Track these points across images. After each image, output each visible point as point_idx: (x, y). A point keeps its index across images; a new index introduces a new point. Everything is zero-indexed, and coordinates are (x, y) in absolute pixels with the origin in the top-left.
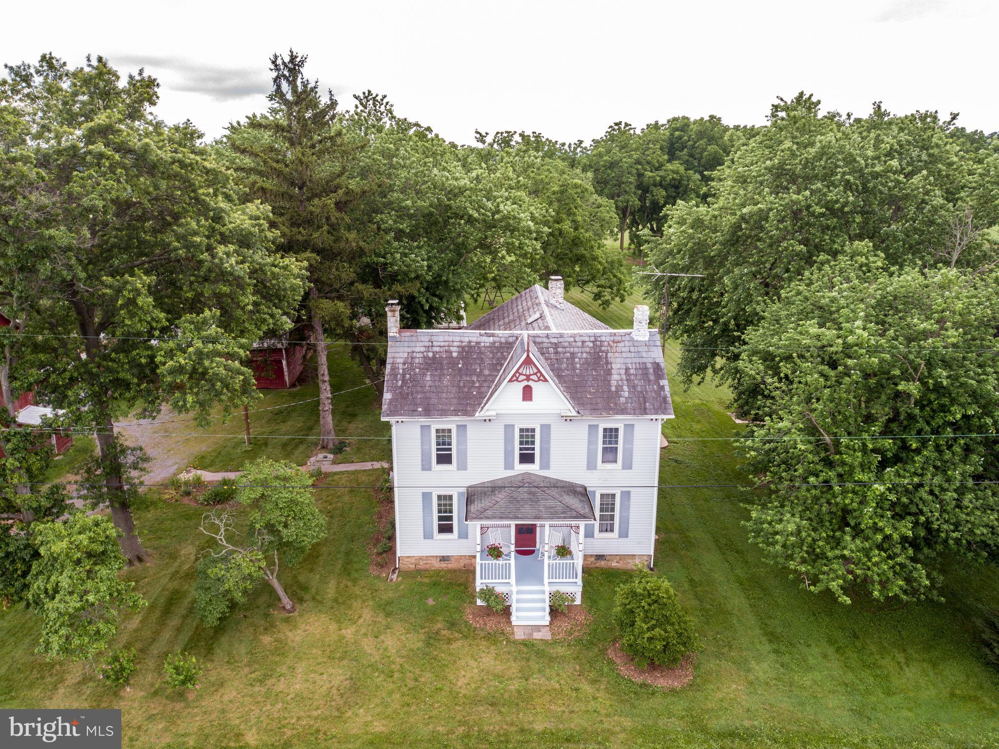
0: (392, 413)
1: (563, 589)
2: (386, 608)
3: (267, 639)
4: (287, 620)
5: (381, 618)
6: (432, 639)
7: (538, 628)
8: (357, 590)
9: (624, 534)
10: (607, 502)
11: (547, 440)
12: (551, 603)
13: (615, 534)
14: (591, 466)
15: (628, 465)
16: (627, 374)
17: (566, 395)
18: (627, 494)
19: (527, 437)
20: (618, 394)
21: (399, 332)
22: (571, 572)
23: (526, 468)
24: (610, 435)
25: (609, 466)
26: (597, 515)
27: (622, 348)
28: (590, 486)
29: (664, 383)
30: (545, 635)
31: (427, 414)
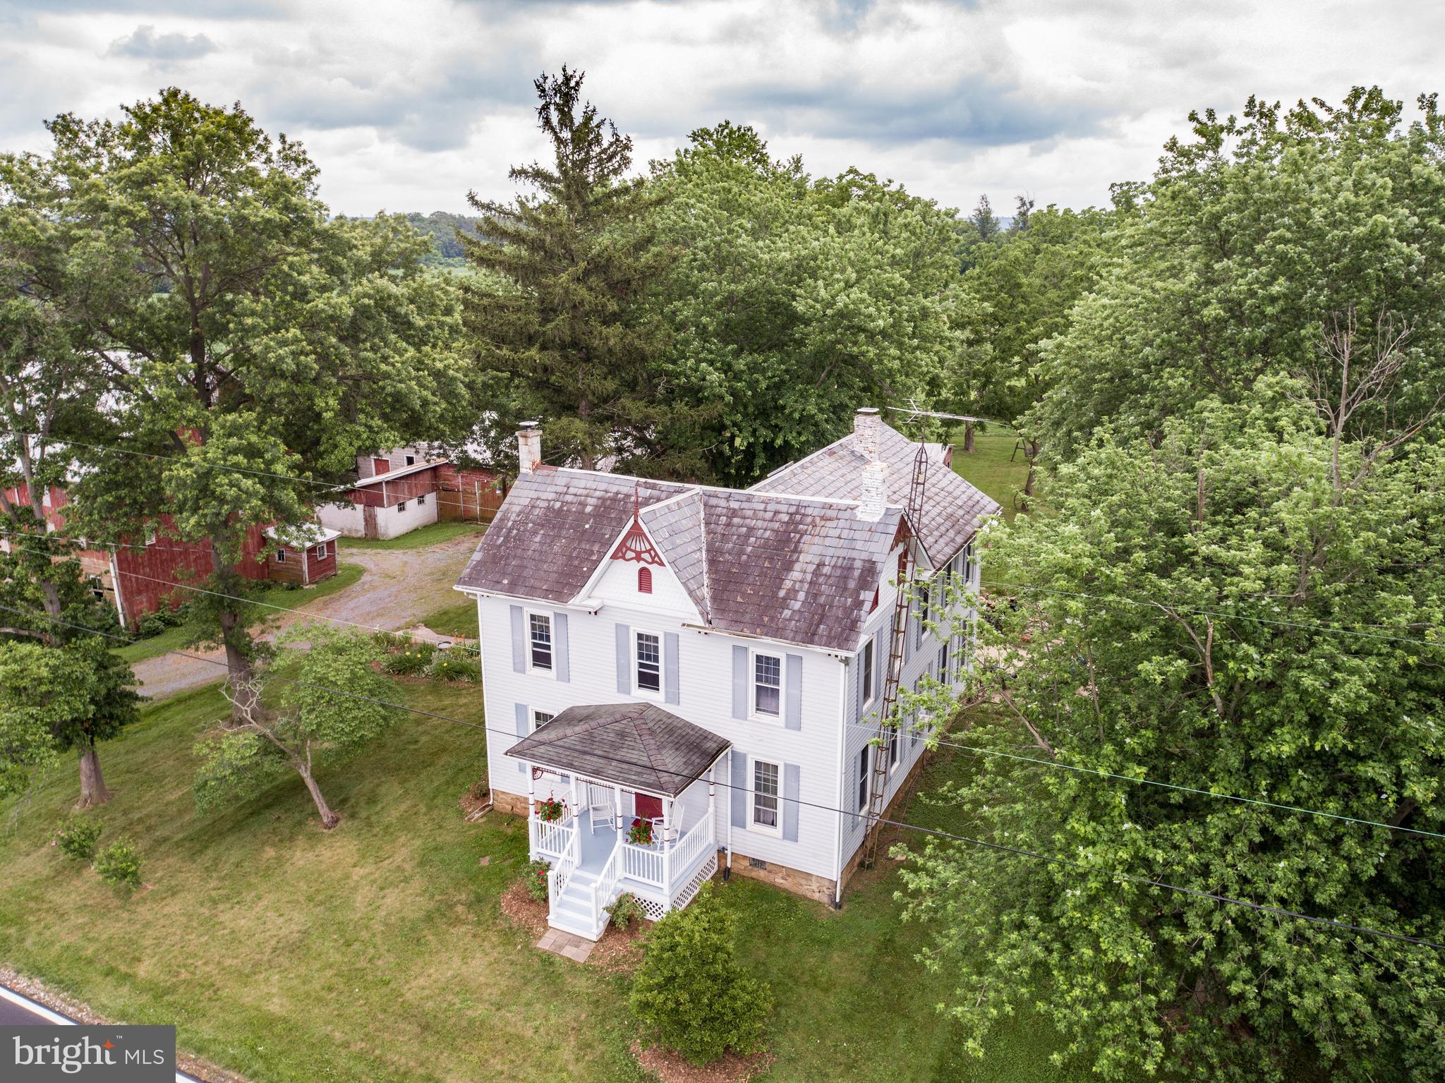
0: (470, 582)
1: (641, 893)
2: (428, 856)
4: (310, 837)
5: (410, 867)
7: (577, 941)
8: (420, 820)
9: (791, 835)
10: (766, 776)
11: (674, 658)
12: (614, 910)
13: (778, 831)
14: (738, 713)
15: (795, 723)
16: (817, 573)
17: (706, 592)
18: (794, 771)
19: (648, 648)
20: (784, 603)
21: (536, 468)
22: (654, 870)
23: (646, 695)
24: (767, 667)
25: (766, 718)
26: (750, 798)
27: (831, 529)
28: (738, 745)
29: (867, 596)
30: (579, 955)
31: (511, 589)
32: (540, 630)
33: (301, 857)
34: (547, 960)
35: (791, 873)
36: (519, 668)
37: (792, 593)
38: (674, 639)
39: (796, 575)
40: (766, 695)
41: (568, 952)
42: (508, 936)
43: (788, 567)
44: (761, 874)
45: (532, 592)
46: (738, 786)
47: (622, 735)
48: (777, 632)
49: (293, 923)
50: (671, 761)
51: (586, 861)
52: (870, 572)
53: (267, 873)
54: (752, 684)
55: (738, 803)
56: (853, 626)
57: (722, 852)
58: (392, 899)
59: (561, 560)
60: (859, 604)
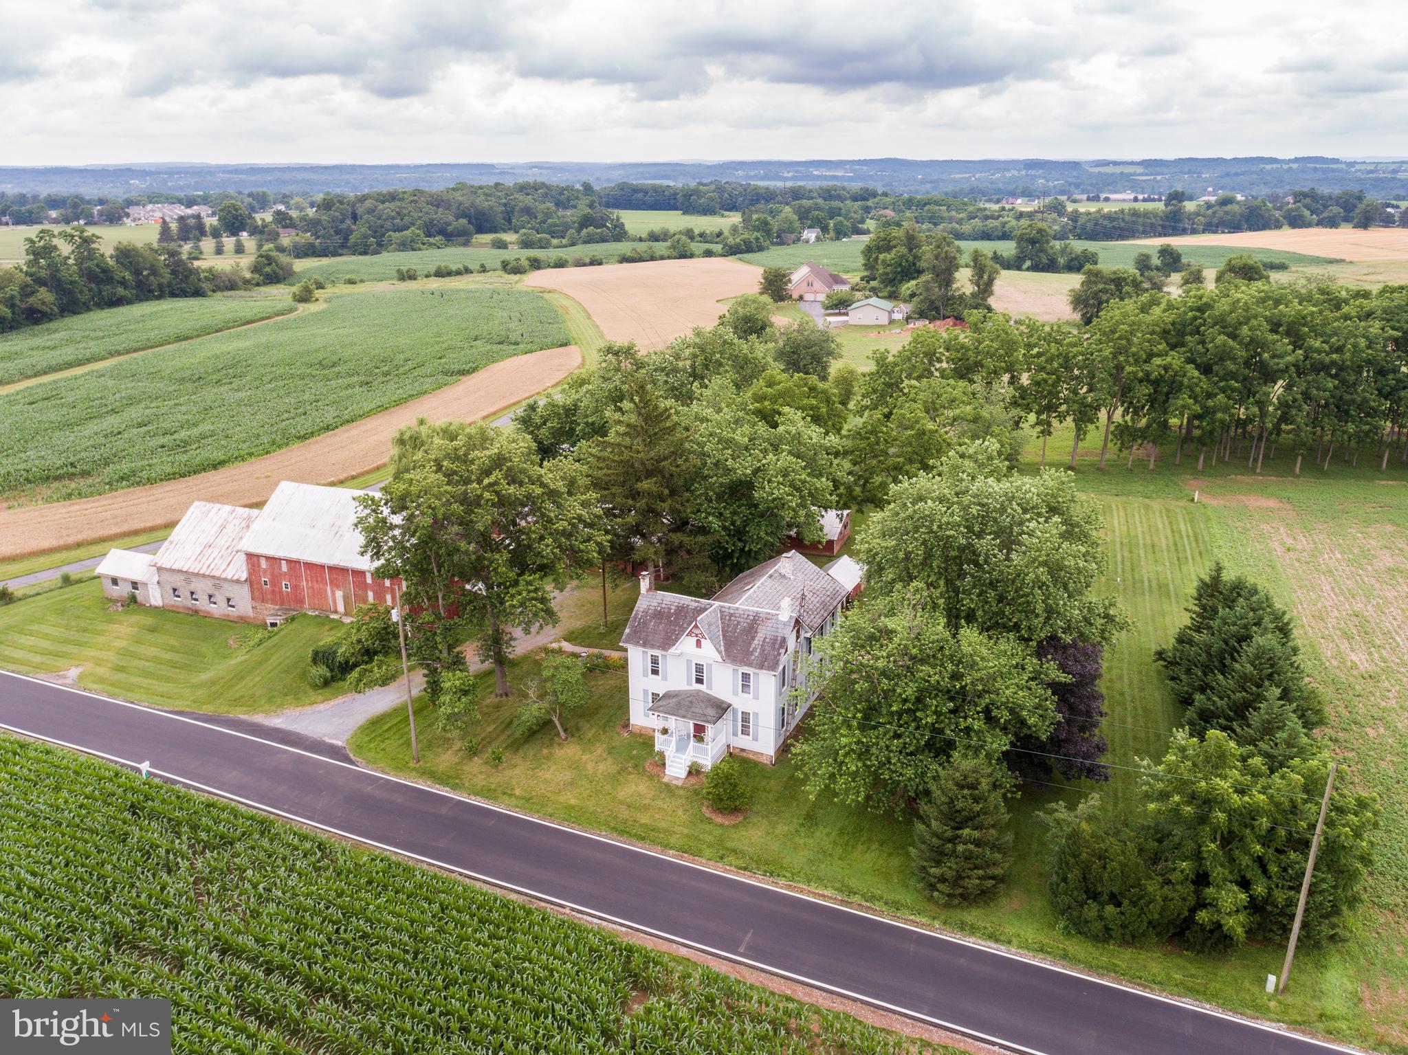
0: (626, 642)
1: (700, 761)
2: (610, 751)
3: (545, 751)
4: (559, 744)
5: (605, 755)
6: (621, 772)
7: (677, 779)
8: (603, 737)
9: (755, 739)
10: (746, 718)
11: (710, 672)
12: (690, 767)
13: (750, 738)
14: (735, 693)
15: (756, 697)
16: (764, 641)
17: (722, 648)
18: (756, 715)
19: (699, 669)
20: (752, 653)
21: (648, 591)
22: (705, 752)
23: (699, 686)
24: (746, 677)
25: (745, 695)
26: (740, 724)
27: (769, 624)
28: (735, 705)
29: (782, 651)
30: (680, 783)
31: (644, 645)
32: (655, 661)
33: (559, 753)
34: (667, 785)
35: (755, 753)
36: (645, 675)
37: (755, 649)
38: (709, 666)
39: (756, 642)
40: (745, 687)
41: (674, 782)
42: (651, 777)
43: (753, 638)
44: (744, 754)
45: (652, 647)
46: (735, 720)
47: (691, 702)
48: (749, 665)
49: (568, 775)
50: (711, 712)
51: (678, 750)
52: (784, 640)
53: (548, 758)
54: (740, 682)
55: (735, 726)
56: (777, 663)
57: (728, 746)
58: (602, 766)
59: (663, 633)
60: (779, 654)
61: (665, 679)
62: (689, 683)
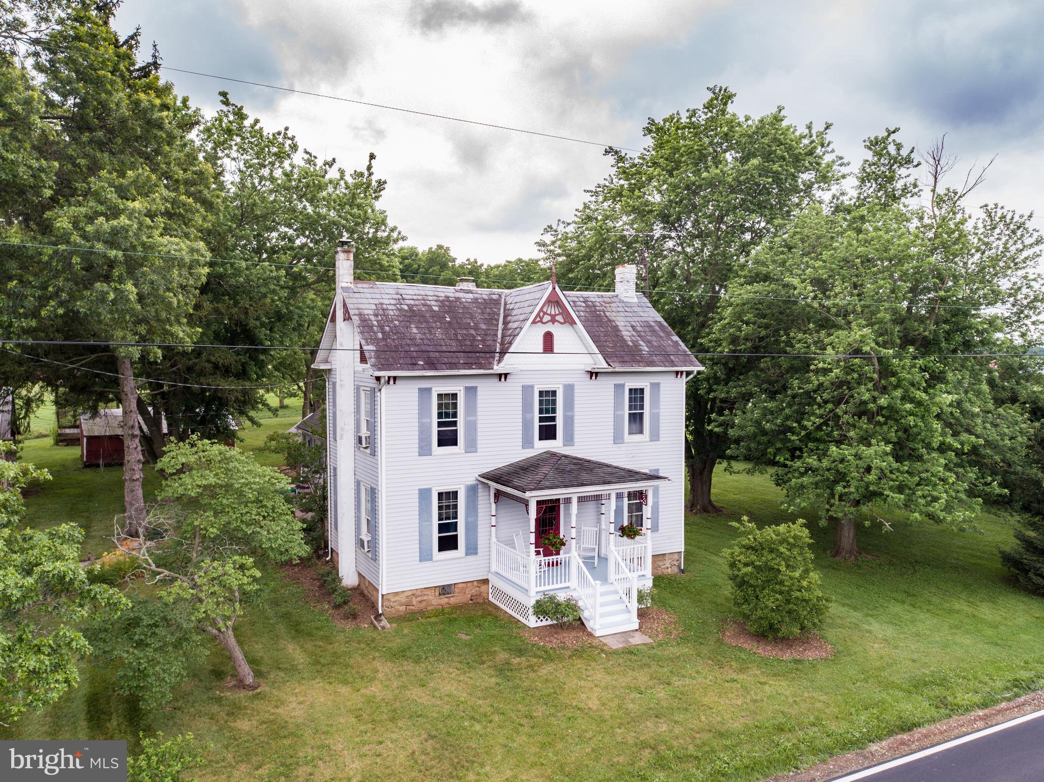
0: (385, 367)
2: (406, 654)
5: (409, 666)
7: (628, 634)
9: (655, 527)
11: (570, 406)
15: (655, 436)
19: (547, 402)
23: (546, 445)
24: (636, 397)
25: (636, 438)
32: (447, 408)
36: (426, 452)
38: (569, 389)
39: (625, 333)
40: (636, 420)
45: (452, 367)
54: (626, 413)
59: (453, 344)
61: (472, 446)
62: (527, 443)
